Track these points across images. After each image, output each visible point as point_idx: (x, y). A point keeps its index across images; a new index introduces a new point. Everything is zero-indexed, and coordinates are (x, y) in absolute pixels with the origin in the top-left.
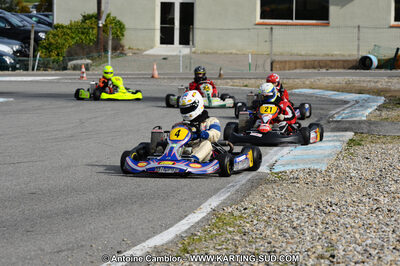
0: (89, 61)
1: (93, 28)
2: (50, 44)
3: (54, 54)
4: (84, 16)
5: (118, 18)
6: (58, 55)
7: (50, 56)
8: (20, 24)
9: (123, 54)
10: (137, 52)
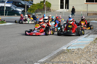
0: (41, 13)
1: (43, 5)
2: (31, 9)
3: (32, 11)
4: (41, 2)
5: (49, 2)
6: (33, 12)
7: (31, 12)
8: (24, 4)
9: (50, 11)
10: (54, 11)
